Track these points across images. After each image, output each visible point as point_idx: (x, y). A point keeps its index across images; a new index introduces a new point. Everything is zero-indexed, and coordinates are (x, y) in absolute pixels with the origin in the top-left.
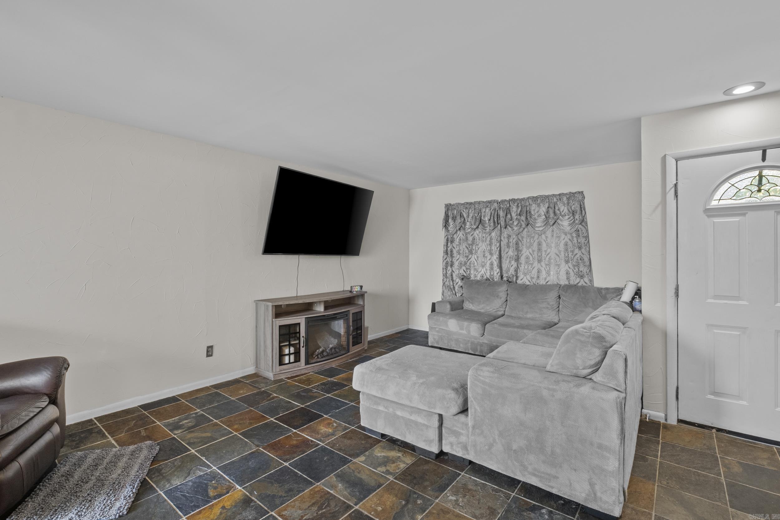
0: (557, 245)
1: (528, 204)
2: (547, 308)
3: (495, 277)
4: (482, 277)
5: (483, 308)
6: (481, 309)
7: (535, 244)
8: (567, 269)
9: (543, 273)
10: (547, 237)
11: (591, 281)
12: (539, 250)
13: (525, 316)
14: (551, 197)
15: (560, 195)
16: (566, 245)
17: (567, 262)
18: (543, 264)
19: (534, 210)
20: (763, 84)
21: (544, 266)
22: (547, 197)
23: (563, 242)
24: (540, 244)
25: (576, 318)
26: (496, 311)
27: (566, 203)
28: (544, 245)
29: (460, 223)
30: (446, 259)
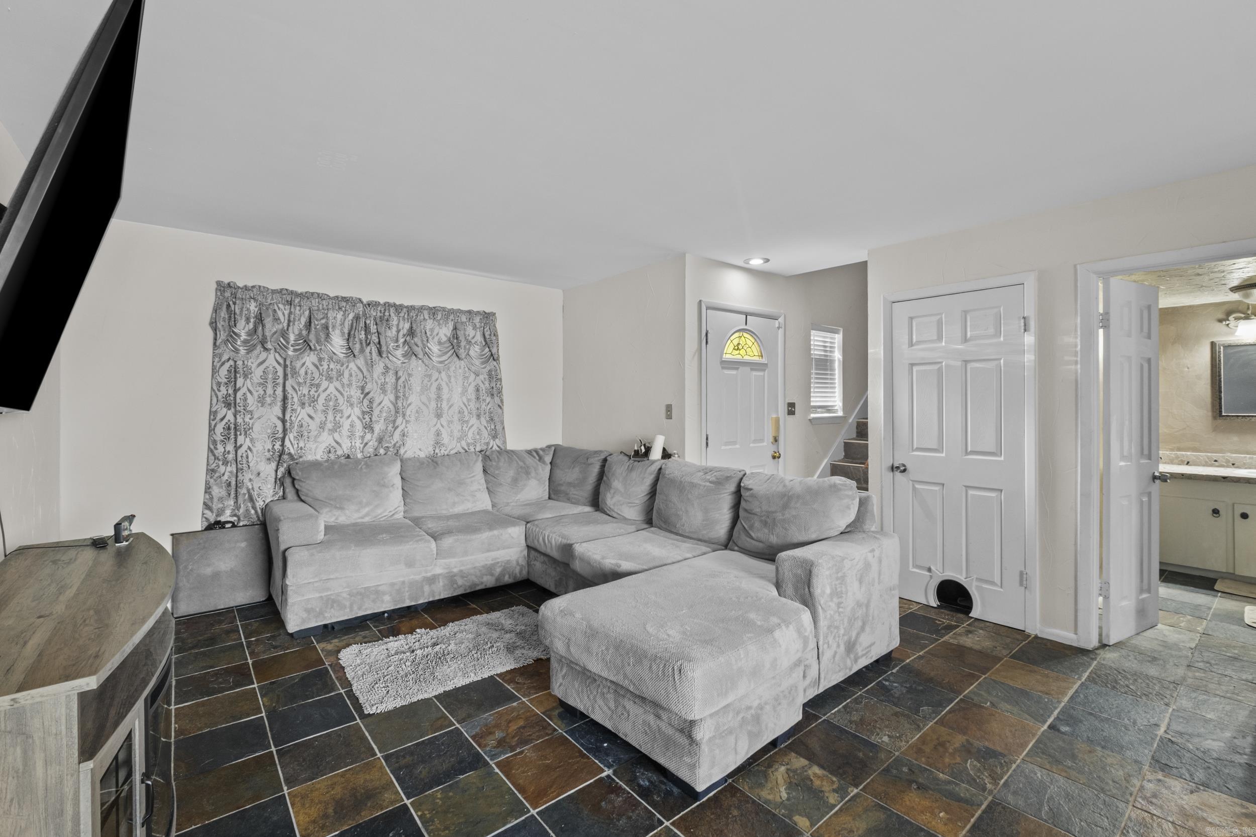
0: (465, 391)
1: (422, 318)
2: (480, 489)
3: (358, 451)
4: (330, 452)
5: (367, 515)
6: (362, 518)
7: (434, 389)
8: (478, 428)
9: (443, 436)
10: (449, 377)
11: (505, 442)
12: (439, 398)
13: (451, 510)
14: (458, 314)
15: (470, 312)
16: (478, 390)
17: (479, 416)
18: (443, 421)
19: (432, 330)
21: (445, 424)
22: (452, 312)
23: (473, 384)
24: (439, 388)
25: (519, 497)
26: (393, 515)
27: (478, 326)
28: (445, 390)
29: (275, 333)
30: (224, 417)
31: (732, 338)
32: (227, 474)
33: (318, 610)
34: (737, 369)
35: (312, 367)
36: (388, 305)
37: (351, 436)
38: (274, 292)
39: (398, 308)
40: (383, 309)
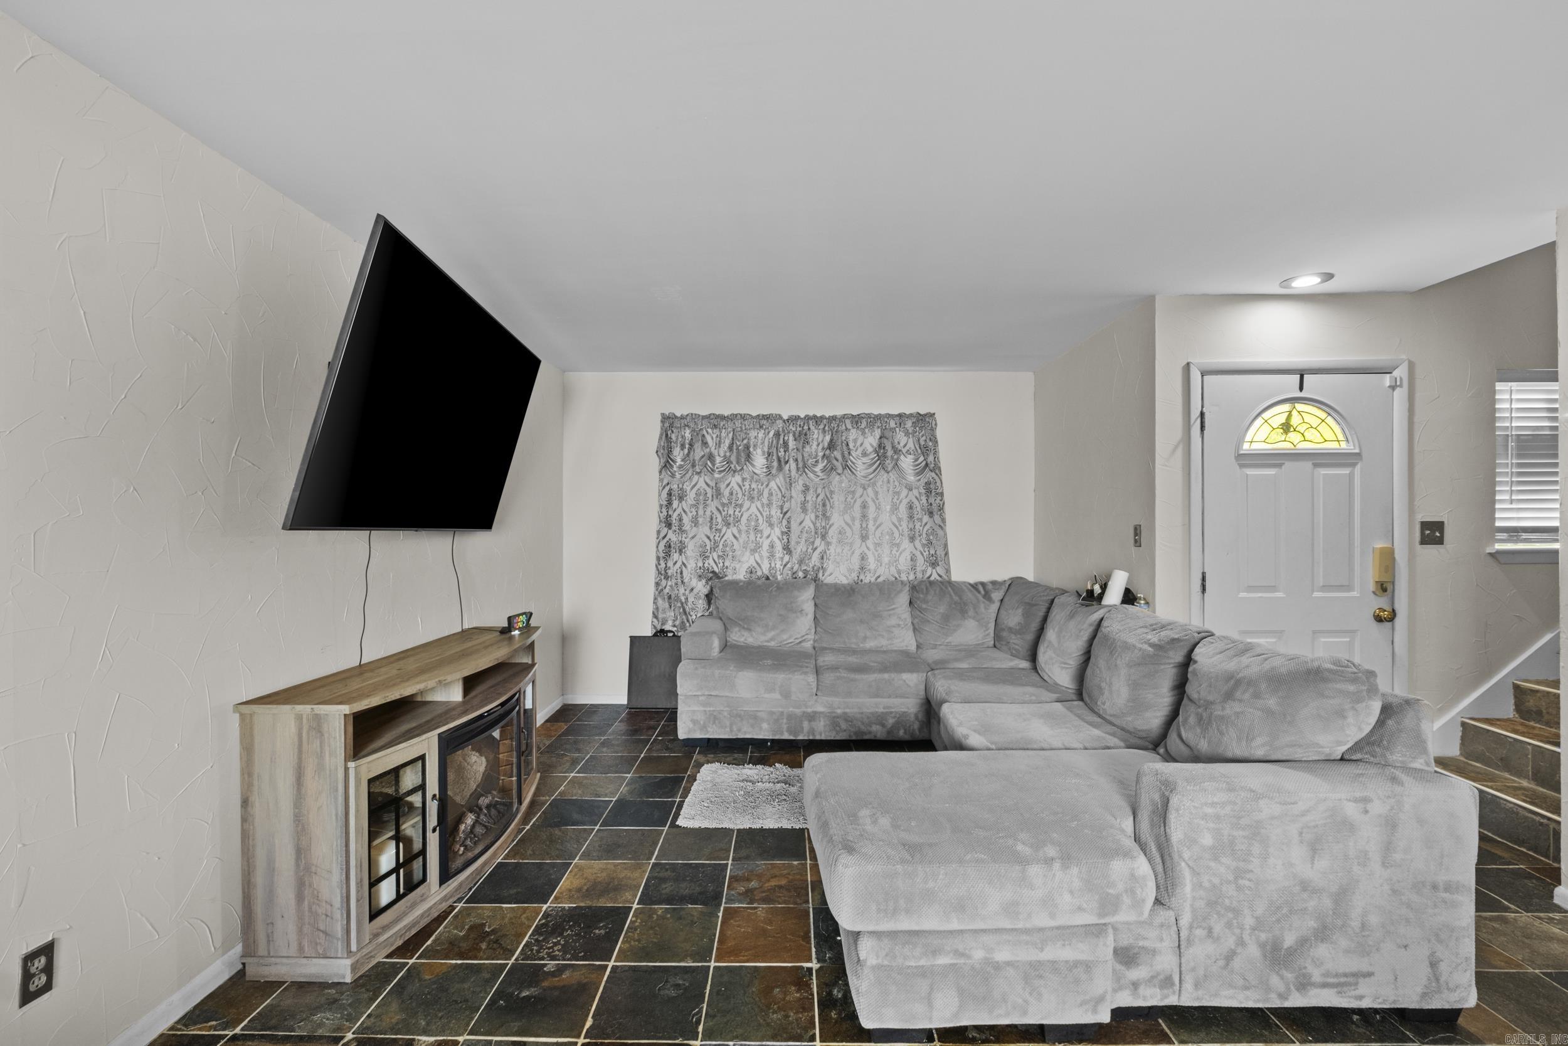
0: (895, 508)
1: (844, 427)
2: (899, 625)
3: (778, 573)
4: (751, 572)
5: (772, 639)
6: (768, 641)
7: (857, 507)
8: (911, 552)
9: (869, 560)
10: (876, 493)
11: (948, 571)
12: (864, 516)
13: (861, 645)
14: (886, 419)
15: (900, 416)
16: (911, 508)
17: (912, 539)
18: (870, 543)
19: (855, 441)
20: (1329, 276)
21: (871, 547)
22: (879, 417)
23: (905, 502)
24: (864, 506)
25: (950, 639)
26: (800, 642)
27: (910, 431)
28: (872, 509)
29: (703, 457)
30: (665, 536)
31: (1266, 415)
32: (668, 587)
33: (702, 722)
34: (1280, 466)
35: (736, 488)
36: (808, 418)
37: (772, 556)
38: (704, 417)
39: (817, 420)
40: (802, 423)
